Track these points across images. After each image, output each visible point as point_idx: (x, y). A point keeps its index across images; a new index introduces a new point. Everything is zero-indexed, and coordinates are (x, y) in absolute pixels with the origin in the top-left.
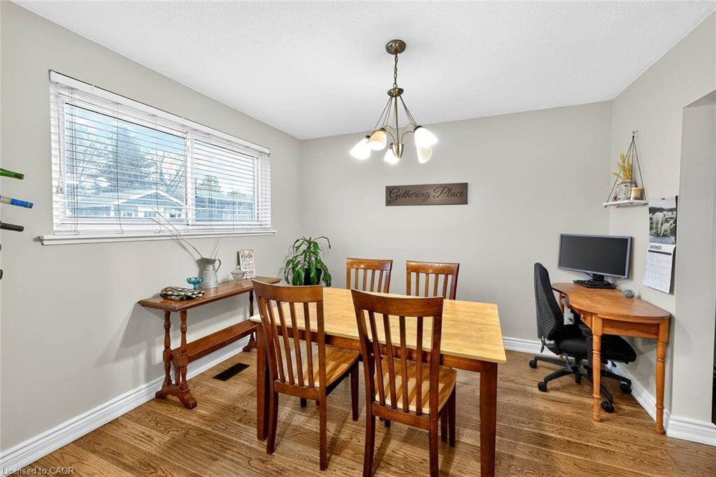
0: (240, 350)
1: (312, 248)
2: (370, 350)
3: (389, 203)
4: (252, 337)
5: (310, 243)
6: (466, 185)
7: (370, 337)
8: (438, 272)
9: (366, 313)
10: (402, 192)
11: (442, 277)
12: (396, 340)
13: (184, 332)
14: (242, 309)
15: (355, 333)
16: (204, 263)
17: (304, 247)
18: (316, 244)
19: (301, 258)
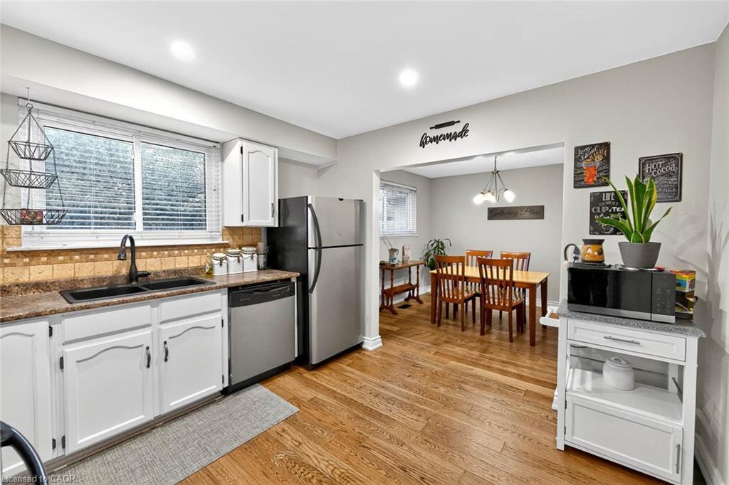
0: (403, 300)
1: (440, 245)
2: (484, 282)
3: (490, 218)
4: (410, 293)
5: (438, 242)
6: (543, 207)
7: (484, 276)
8: (518, 257)
9: (483, 266)
10: (500, 211)
11: (521, 260)
12: (495, 277)
13: (392, 280)
14: (403, 278)
15: (478, 276)
16: (393, 251)
17: (435, 245)
18: (442, 244)
19: (432, 252)
